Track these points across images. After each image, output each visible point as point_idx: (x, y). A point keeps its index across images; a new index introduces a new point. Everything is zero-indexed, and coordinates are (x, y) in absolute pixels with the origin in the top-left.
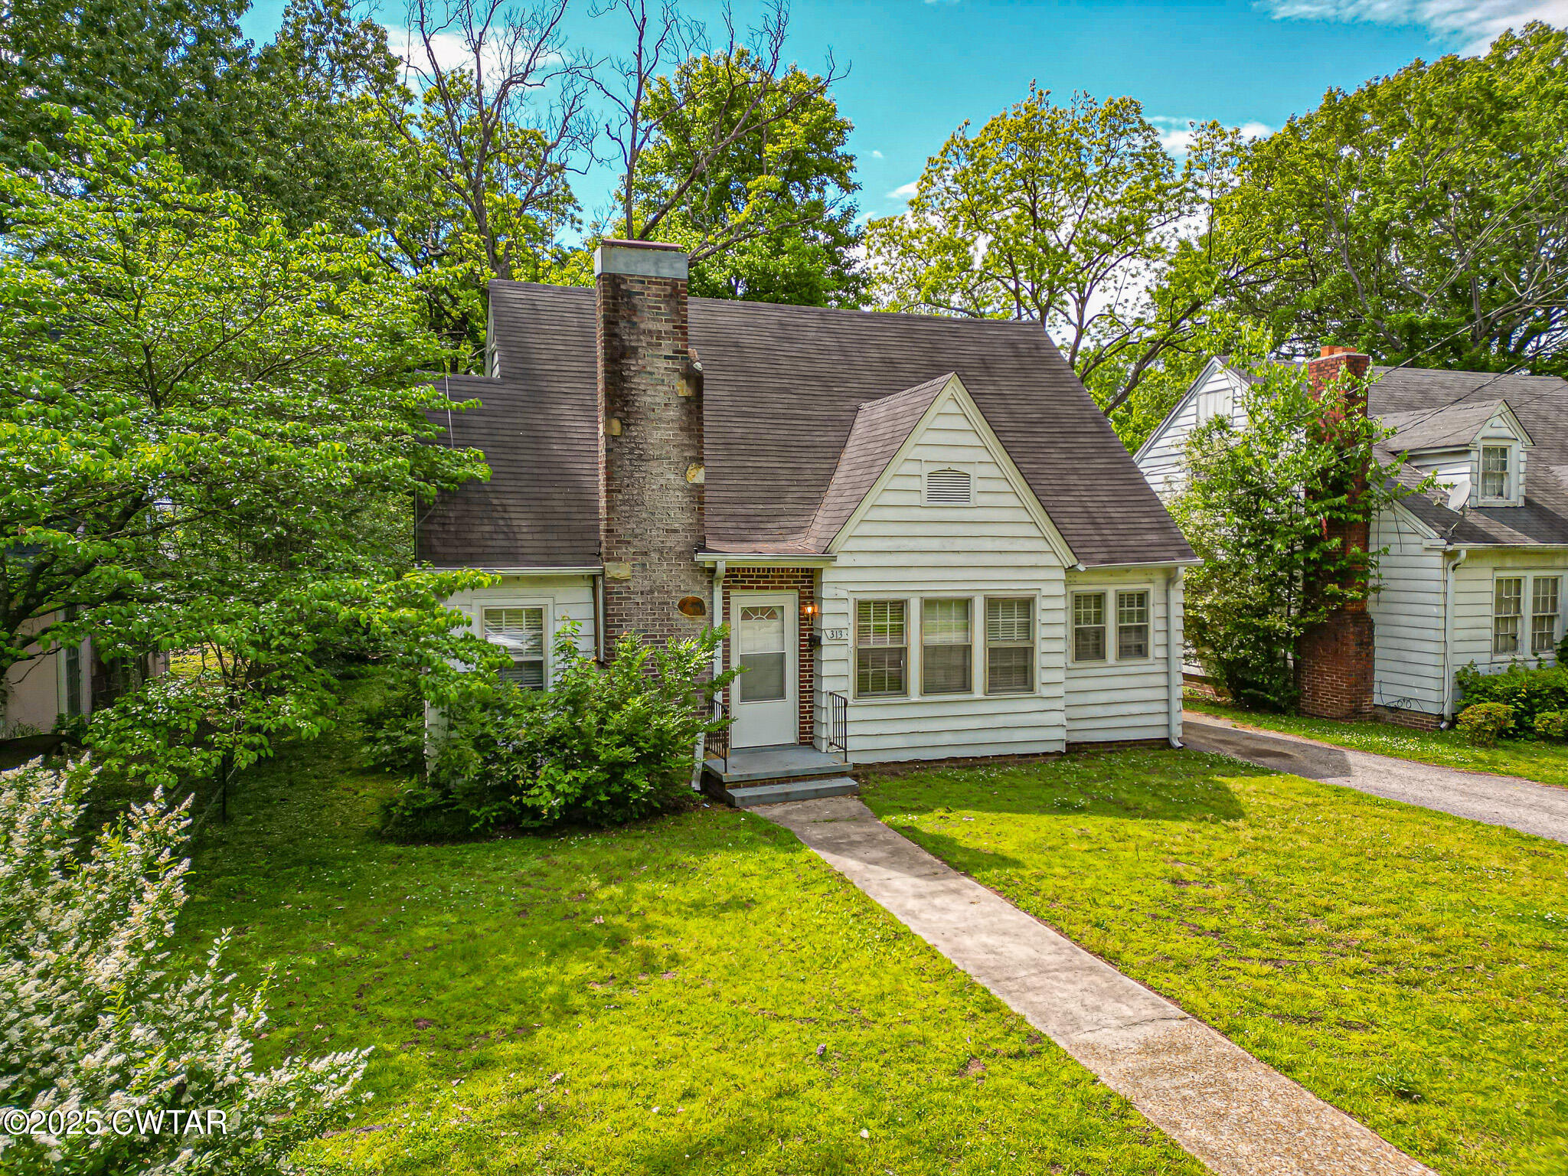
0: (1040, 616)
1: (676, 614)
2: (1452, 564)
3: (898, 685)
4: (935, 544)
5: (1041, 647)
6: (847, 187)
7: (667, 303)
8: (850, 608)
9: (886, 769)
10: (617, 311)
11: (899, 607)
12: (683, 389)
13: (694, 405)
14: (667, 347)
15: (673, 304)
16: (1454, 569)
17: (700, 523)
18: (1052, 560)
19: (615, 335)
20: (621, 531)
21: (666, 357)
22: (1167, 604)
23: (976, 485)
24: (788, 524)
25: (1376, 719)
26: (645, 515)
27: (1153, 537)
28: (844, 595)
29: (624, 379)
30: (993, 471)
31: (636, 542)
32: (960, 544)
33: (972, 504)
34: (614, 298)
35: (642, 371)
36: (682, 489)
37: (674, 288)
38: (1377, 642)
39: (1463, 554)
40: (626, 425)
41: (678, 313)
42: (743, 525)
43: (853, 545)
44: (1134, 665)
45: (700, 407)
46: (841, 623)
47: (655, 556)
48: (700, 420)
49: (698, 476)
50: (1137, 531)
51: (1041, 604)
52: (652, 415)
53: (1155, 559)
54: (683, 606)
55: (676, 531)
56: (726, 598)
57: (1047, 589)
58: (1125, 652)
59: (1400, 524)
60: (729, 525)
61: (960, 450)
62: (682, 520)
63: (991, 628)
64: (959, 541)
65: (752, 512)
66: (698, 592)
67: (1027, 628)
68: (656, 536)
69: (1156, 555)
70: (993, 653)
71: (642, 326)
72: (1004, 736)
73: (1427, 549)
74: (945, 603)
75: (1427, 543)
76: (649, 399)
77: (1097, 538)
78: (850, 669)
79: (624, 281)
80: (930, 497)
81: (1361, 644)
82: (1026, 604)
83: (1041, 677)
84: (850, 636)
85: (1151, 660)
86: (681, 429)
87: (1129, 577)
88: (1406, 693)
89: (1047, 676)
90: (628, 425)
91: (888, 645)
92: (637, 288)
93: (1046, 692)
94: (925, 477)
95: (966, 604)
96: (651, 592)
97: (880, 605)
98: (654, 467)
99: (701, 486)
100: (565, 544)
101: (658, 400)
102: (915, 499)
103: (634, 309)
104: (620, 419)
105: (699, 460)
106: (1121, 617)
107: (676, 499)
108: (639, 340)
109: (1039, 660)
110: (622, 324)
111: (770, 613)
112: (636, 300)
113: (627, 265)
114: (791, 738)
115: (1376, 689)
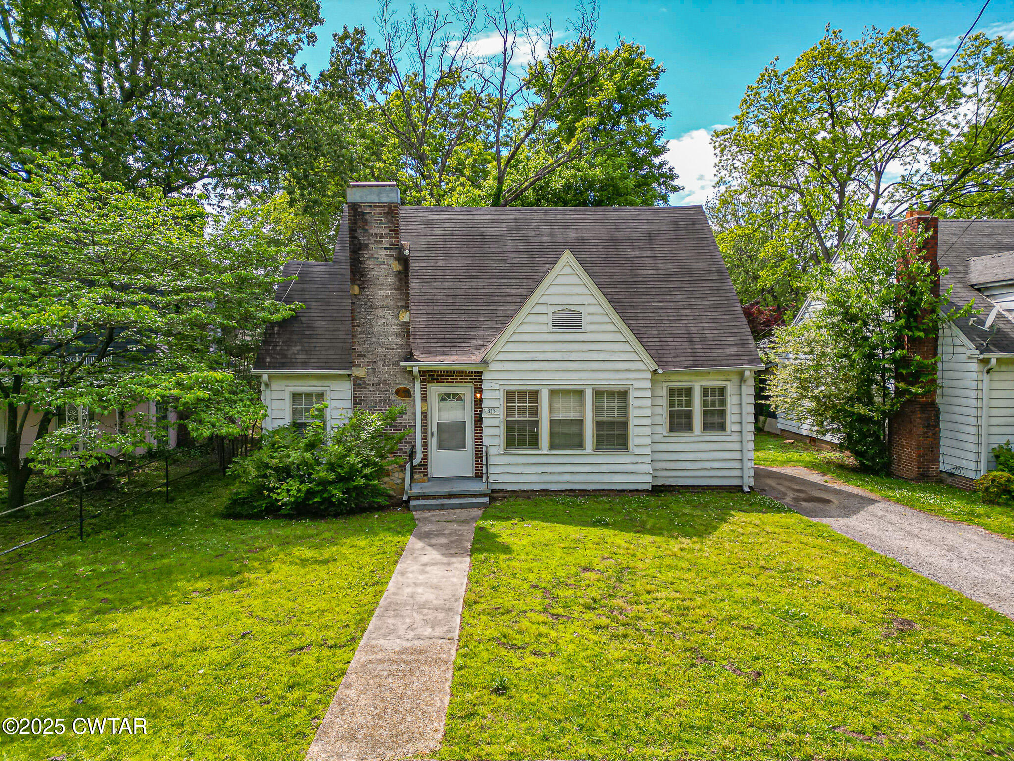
0: (632, 402)
1: (394, 397)
2: (986, 369)
3: (534, 442)
4: (558, 356)
5: (633, 422)
6: (659, 116)
7: (386, 217)
8: (501, 395)
9: (525, 494)
10: (356, 224)
11: (535, 395)
12: (396, 266)
13: (404, 276)
14: (386, 243)
15: (389, 217)
16: (988, 372)
17: (408, 343)
18: (641, 366)
19: (356, 238)
20: (360, 349)
21: (386, 248)
22: (741, 395)
23: (586, 319)
24: (476, 344)
25: (940, 481)
26: (374, 340)
27: (733, 351)
28: (497, 387)
29: (361, 262)
30: (598, 309)
31: (369, 355)
32: (574, 356)
33: (583, 330)
34: (354, 216)
35: (371, 257)
36: (397, 325)
37: (390, 208)
38: (942, 425)
39: (994, 361)
40: (362, 289)
41: (392, 222)
42: (447, 345)
43: (501, 357)
44: (715, 436)
45: (407, 276)
46: (495, 404)
47: (380, 363)
48: (407, 284)
49: (405, 317)
50: (721, 346)
51: (633, 394)
52: (377, 282)
53: (728, 365)
54: (398, 392)
55: (393, 349)
56: (424, 389)
57: (637, 385)
58: (707, 426)
59: (955, 339)
60: (439, 344)
61: (574, 297)
62: (396, 342)
63: (597, 409)
64: (574, 354)
65: (456, 337)
66: (406, 384)
67: (625, 409)
68: (381, 352)
69: (730, 362)
70: (599, 425)
71: (371, 231)
72: (606, 478)
73: (970, 358)
74: (567, 393)
75: (969, 353)
76: (375, 273)
77: (689, 351)
78: (501, 432)
79: (360, 206)
80: (554, 327)
81: (928, 426)
82: (623, 394)
83: (633, 441)
84: (502, 412)
85: (729, 432)
86: (395, 290)
87: (710, 377)
88: (957, 462)
89: (637, 441)
90: (364, 288)
91: (527, 418)
92: (368, 210)
93: (637, 451)
94: (550, 314)
95: (580, 393)
96: (379, 384)
97: (522, 394)
98: (379, 312)
99: (409, 322)
100: (338, 356)
101: (381, 273)
102: (544, 328)
103: (366, 222)
104: (359, 286)
105: (406, 307)
106: (705, 403)
107: (393, 330)
108: (369, 240)
109: (632, 430)
110: (359, 231)
111: (458, 397)
112: (367, 217)
113: (361, 197)
114: (470, 473)
115: (941, 460)
